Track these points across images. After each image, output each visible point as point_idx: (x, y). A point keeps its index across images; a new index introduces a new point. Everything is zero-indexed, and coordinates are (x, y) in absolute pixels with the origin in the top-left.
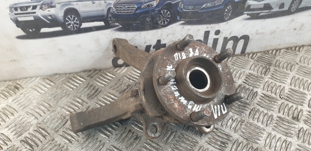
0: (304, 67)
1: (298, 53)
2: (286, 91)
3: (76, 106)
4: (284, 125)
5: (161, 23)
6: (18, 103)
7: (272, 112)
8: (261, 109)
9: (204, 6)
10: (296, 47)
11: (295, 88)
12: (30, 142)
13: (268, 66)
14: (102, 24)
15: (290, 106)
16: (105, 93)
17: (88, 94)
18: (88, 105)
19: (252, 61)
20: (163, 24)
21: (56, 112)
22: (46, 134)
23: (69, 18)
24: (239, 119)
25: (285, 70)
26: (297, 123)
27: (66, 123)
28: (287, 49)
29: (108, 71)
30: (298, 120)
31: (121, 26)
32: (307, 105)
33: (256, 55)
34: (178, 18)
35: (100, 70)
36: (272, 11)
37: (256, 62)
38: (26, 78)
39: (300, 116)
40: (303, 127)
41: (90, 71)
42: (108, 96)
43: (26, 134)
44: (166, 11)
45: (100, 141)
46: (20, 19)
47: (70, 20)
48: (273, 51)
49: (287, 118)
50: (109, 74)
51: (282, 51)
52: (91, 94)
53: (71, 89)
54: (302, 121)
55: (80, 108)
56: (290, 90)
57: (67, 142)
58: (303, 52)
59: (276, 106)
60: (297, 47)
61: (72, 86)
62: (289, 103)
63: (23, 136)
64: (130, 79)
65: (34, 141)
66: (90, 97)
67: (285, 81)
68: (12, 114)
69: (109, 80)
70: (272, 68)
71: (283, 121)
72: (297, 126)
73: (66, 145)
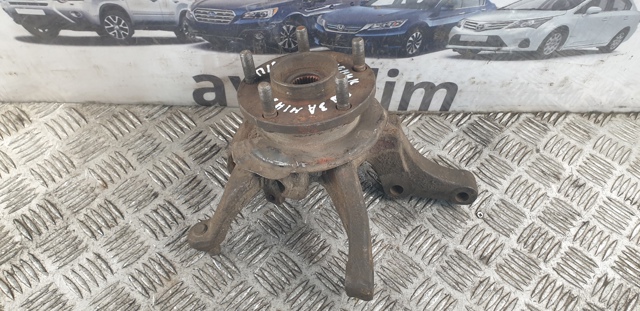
0: (547, 161)
1: (550, 127)
2: (492, 204)
3: (115, 171)
4: (461, 267)
5: (284, 44)
6: (18, 149)
7: (449, 239)
8: (432, 230)
9: (366, 27)
10: (552, 113)
11: (510, 201)
12: (29, 225)
13: (480, 147)
14: (172, 34)
15: (485, 234)
16: (169, 155)
17: (140, 153)
18: (136, 173)
19: (455, 129)
20: (286, 47)
21: (80, 178)
22: (58, 215)
23: (108, 19)
24: (386, 242)
25: (508, 161)
26: (483, 267)
27: (93, 200)
28: (535, 113)
29: (185, 110)
30: (487, 263)
31: (206, 42)
32: (517, 237)
33: (469, 118)
34: (317, 42)
35: (171, 107)
36: (504, 48)
37: (462, 134)
38: (39, 102)
39: (493, 256)
40: (489, 278)
41: (154, 105)
42: (173, 162)
43: (24, 210)
44: (292, 27)
45: (142, 243)
46: (19, 11)
47: (113, 23)
48: (505, 114)
49: (471, 256)
50: (185, 118)
51: (523, 117)
52: (146, 153)
53: (113, 138)
54: (494, 265)
55: (122, 176)
56: (499, 203)
57: (90, 234)
58: (560, 127)
59: (460, 230)
60: (555, 112)
61: (116, 132)
62: (487, 227)
63: (19, 212)
64: (219, 133)
65: (35, 225)
66: (142, 157)
67: (500, 183)
68: (7, 169)
69: (182, 129)
70: (486, 152)
71: (461, 259)
72: (480, 274)
73: (85, 240)
